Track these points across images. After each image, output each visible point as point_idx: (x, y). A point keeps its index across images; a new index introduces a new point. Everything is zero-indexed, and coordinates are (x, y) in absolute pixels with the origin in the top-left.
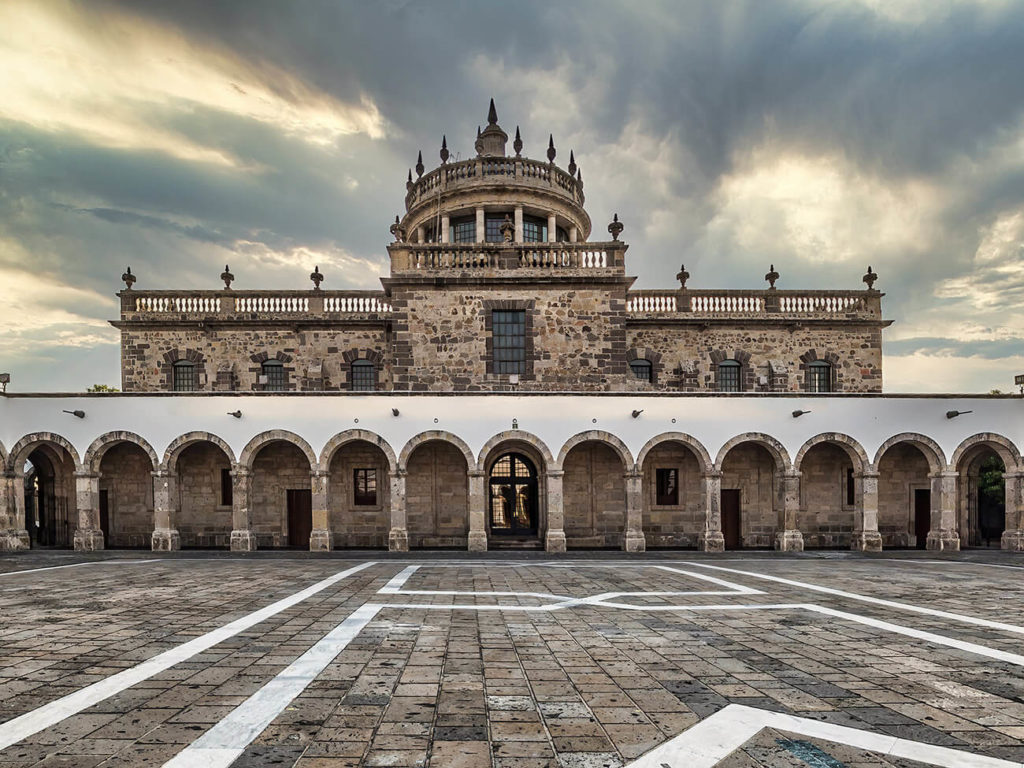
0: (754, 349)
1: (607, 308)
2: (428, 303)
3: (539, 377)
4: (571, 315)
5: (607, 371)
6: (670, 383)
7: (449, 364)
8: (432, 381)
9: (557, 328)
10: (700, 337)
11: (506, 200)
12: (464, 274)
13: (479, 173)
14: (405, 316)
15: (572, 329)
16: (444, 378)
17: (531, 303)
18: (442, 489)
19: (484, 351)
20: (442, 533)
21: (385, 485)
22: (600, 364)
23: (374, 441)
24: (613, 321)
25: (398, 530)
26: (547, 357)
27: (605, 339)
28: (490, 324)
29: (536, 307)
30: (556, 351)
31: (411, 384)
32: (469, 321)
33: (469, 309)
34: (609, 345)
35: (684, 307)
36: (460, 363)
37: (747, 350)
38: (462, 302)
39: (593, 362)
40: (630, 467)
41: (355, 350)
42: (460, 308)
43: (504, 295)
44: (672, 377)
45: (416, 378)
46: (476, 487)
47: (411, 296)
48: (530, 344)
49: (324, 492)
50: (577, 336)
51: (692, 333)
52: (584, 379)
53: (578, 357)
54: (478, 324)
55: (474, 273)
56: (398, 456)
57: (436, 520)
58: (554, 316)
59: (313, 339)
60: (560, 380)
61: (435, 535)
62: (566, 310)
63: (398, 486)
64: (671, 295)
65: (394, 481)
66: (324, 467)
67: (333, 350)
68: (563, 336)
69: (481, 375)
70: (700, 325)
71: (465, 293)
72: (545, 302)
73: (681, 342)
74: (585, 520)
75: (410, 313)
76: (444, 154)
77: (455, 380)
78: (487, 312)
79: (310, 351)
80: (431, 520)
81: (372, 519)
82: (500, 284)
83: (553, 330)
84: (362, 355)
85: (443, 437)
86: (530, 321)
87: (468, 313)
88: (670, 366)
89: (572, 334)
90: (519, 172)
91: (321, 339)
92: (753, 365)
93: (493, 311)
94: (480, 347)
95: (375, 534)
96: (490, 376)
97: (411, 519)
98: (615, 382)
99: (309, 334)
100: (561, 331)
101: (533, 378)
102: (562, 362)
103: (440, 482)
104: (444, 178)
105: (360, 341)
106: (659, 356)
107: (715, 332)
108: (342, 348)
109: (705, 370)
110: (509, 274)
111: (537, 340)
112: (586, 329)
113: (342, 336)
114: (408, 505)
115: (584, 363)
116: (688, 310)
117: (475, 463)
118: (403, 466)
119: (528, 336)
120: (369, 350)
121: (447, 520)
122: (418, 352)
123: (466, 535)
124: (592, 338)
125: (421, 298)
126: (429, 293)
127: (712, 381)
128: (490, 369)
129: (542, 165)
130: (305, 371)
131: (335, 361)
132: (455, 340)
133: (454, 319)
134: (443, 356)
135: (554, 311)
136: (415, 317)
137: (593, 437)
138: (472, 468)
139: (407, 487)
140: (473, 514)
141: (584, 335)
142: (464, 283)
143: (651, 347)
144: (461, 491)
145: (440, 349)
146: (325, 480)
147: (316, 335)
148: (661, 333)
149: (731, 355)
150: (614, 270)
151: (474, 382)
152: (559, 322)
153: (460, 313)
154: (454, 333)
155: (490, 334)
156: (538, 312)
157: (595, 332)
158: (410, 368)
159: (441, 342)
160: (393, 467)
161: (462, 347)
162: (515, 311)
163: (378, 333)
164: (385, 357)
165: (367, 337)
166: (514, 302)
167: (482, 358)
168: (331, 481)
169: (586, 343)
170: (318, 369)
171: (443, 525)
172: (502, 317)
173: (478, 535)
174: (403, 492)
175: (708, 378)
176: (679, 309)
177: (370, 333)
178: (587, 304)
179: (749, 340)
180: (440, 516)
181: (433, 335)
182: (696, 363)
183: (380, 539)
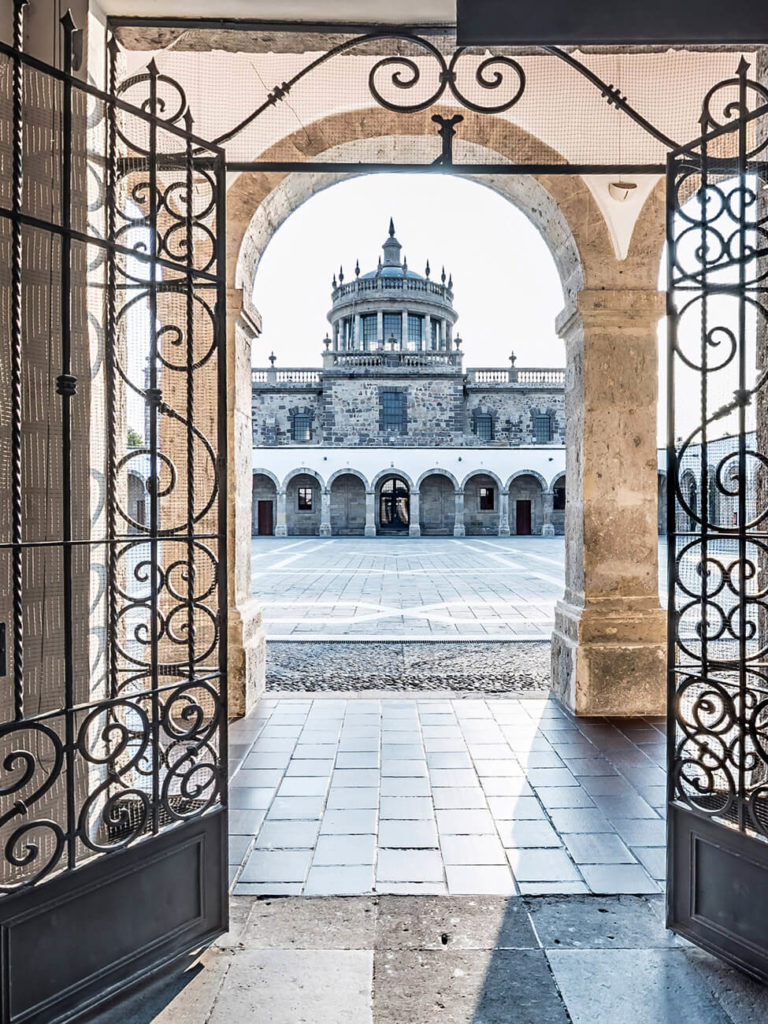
0: (558, 407)
1: (452, 391)
2: (344, 388)
3: (411, 433)
4: (430, 395)
5: (451, 430)
6: (504, 430)
7: (357, 425)
8: (346, 436)
9: (422, 403)
10: (524, 400)
11: (396, 307)
12: (367, 371)
13: (380, 287)
14: (330, 396)
15: (431, 405)
16: (354, 434)
17: (406, 389)
18: (351, 500)
19: (378, 418)
20: (350, 526)
21: (317, 497)
22: (447, 425)
23: (313, 474)
24: (455, 399)
25: (325, 524)
26: (415, 421)
27: (451, 410)
28: (381, 400)
29: (409, 391)
30: (421, 417)
31: (334, 437)
32: (369, 399)
33: (369, 391)
34: (453, 414)
35: (513, 379)
36: (364, 425)
37: (554, 408)
38: (365, 388)
39: (443, 425)
40: (457, 489)
41: (297, 408)
42: (363, 391)
43: (390, 383)
44: (505, 425)
45: (336, 434)
46: (370, 501)
47: (334, 384)
48: (405, 413)
49: (284, 503)
50: (434, 409)
51: (518, 396)
52: (437, 435)
53: (434, 421)
54: (375, 400)
55: (372, 370)
56: (326, 482)
57: (347, 519)
58: (420, 396)
59: (269, 400)
60: (423, 435)
61: (347, 528)
62: (427, 392)
63: (326, 500)
64: (505, 371)
65: (323, 497)
66: (284, 489)
67: (282, 407)
68: (425, 409)
69: (376, 432)
70: (523, 392)
71: (367, 382)
72: (415, 388)
73: (511, 402)
74: (438, 519)
75: (333, 394)
76: (358, 271)
77: (361, 435)
78: (380, 394)
79: (267, 408)
80: (344, 518)
81: (309, 518)
82: (388, 376)
83: (419, 405)
84: (301, 411)
85: (352, 472)
86: (405, 399)
87: (369, 394)
88: (503, 418)
89: (430, 408)
90: (405, 286)
91: (274, 400)
92: (558, 418)
93: (384, 393)
94: (375, 415)
95: (311, 527)
96: (381, 433)
97: (332, 518)
98: (456, 436)
99: (267, 397)
100: (424, 406)
101: (407, 434)
102: (425, 424)
103: (350, 496)
104: (356, 288)
105: (300, 402)
106: (496, 412)
107: (533, 396)
108: (289, 406)
109: (527, 421)
110: (393, 370)
111: (409, 411)
112: (439, 404)
113: (288, 398)
114: (331, 510)
115: (438, 425)
116: (515, 381)
117: (370, 486)
118: (329, 489)
119: (404, 409)
120: (306, 408)
121: (354, 519)
122: (338, 418)
123: (364, 528)
124: (442, 410)
125: (340, 385)
126: (346, 382)
127: (531, 428)
128: (381, 428)
129: (421, 281)
130: (264, 422)
131: (284, 414)
132: (360, 411)
133: (360, 397)
134: (353, 420)
135: (420, 393)
136: (336, 397)
137: (436, 472)
138: (368, 489)
139: (331, 499)
140: (368, 515)
141: (438, 408)
142: (366, 376)
143: (491, 406)
144: (362, 501)
145: (351, 416)
146: (284, 496)
147: (272, 398)
148: (497, 397)
149: (543, 411)
150: (456, 368)
151: (371, 437)
152: (423, 400)
153: (364, 394)
154: (360, 406)
155: (381, 407)
156: (410, 394)
157: (444, 406)
158: (333, 428)
159: (352, 412)
160: (323, 489)
161: (364, 415)
162: (396, 393)
163: (312, 396)
164: (316, 412)
165: (304, 399)
166: (396, 388)
167: (377, 422)
168: (287, 496)
169: (439, 413)
170: (273, 421)
171: (351, 522)
172: (389, 396)
173: (371, 526)
174: (329, 503)
175: (528, 426)
176: (510, 381)
177: (307, 396)
178: (440, 390)
179: (555, 401)
180: (350, 516)
181: (347, 408)
182: (521, 416)
183: (313, 530)
